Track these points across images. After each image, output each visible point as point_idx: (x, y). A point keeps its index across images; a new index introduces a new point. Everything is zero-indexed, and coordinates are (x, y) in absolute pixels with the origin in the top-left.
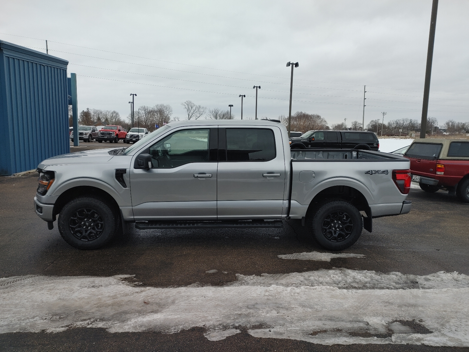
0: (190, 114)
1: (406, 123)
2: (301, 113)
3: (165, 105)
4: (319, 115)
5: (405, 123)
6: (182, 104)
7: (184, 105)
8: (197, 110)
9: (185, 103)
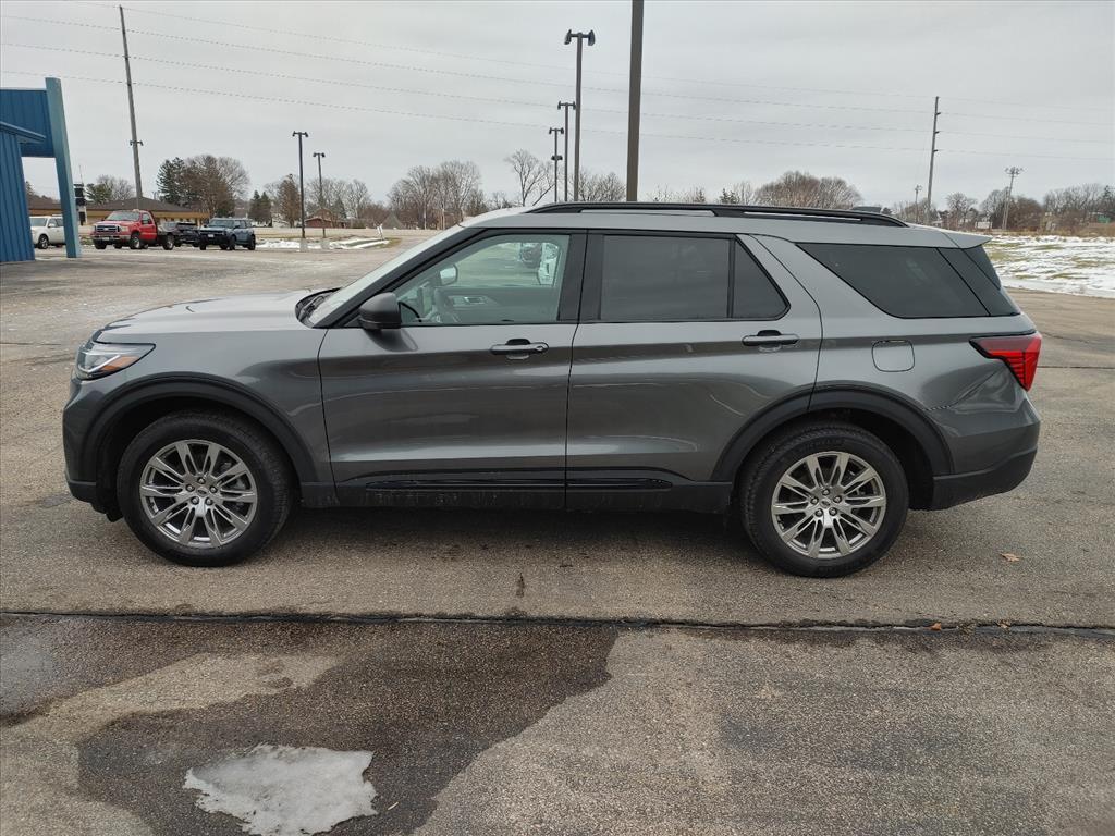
0: (527, 185)
1: (1096, 196)
2: (797, 174)
3: (461, 162)
4: (843, 178)
5: (1090, 198)
6: (508, 160)
7: (513, 162)
8: (543, 173)
9: (514, 156)
